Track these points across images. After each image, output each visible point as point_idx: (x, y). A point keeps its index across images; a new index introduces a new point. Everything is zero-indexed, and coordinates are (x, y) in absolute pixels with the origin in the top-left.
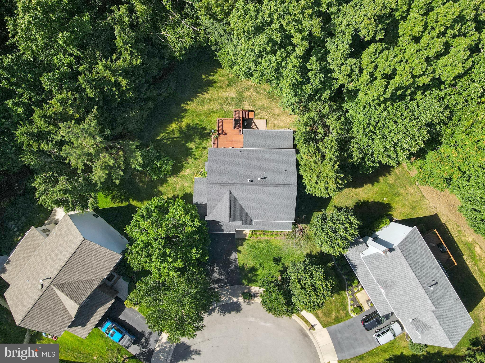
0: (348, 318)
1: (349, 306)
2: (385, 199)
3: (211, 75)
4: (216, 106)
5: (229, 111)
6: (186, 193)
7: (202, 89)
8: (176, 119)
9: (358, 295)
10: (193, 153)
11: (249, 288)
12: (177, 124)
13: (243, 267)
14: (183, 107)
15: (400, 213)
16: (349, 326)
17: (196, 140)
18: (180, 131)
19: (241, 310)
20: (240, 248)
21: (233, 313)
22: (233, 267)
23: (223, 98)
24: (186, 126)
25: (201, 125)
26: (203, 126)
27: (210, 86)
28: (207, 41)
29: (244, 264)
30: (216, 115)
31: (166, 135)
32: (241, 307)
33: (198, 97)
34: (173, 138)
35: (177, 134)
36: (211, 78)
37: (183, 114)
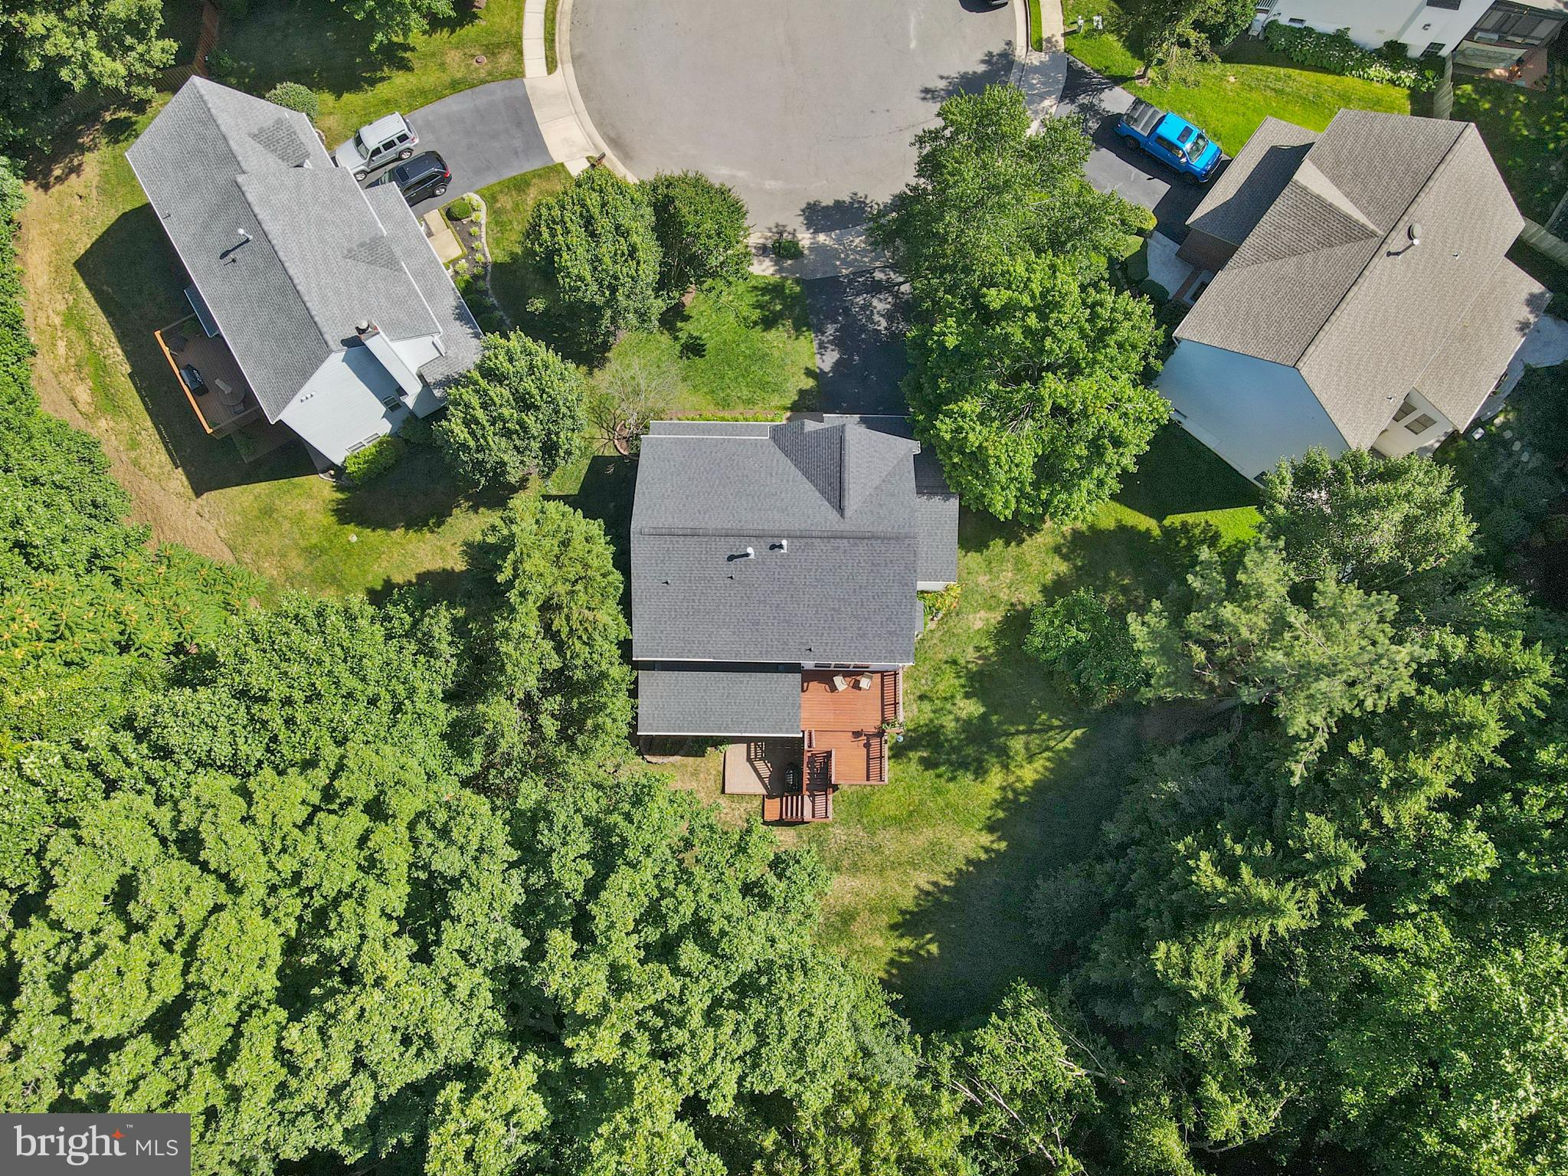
0: (488, 189)
1: (483, 222)
2: (354, 539)
3: (909, 953)
4: (890, 841)
5: (845, 823)
6: (981, 551)
7: (938, 902)
8: (1022, 799)
9: (455, 250)
10: (962, 681)
11: (779, 271)
12: (1019, 779)
13: (797, 328)
14: (1000, 839)
15: (310, 497)
16: (488, 168)
17: (953, 724)
18: (1009, 757)
19: (803, 211)
20: (809, 383)
21: (828, 201)
22: (831, 329)
23: (866, 869)
24: (986, 772)
25: (939, 776)
26: (931, 773)
27: (911, 913)
28: (927, 1043)
29: (797, 338)
30: (891, 810)
31: (1052, 743)
32: (806, 219)
33: (950, 875)
34: (1029, 732)
35: (1017, 744)
36: (906, 943)
37: (1001, 814)
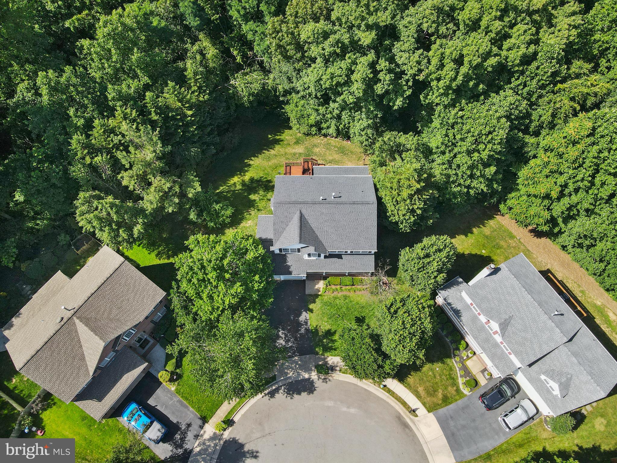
0: (461, 398)
1: (460, 378)
2: (483, 251)
7: (268, 147)
8: (238, 173)
9: (469, 363)
10: (256, 205)
11: (325, 359)
12: (239, 178)
13: (317, 330)
14: (247, 163)
16: (463, 408)
17: (260, 192)
18: (242, 184)
19: (315, 390)
20: (311, 306)
21: (304, 394)
22: (303, 331)
23: (291, 154)
24: (250, 179)
25: (266, 178)
26: (269, 179)
27: (277, 144)
29: (317, 326)
31: (227, 188)
32: (314, 386)
33: (264, 153)
34: (235, 191)
35: (239, 187)
36: (278, 137)
37: (246, 169)
